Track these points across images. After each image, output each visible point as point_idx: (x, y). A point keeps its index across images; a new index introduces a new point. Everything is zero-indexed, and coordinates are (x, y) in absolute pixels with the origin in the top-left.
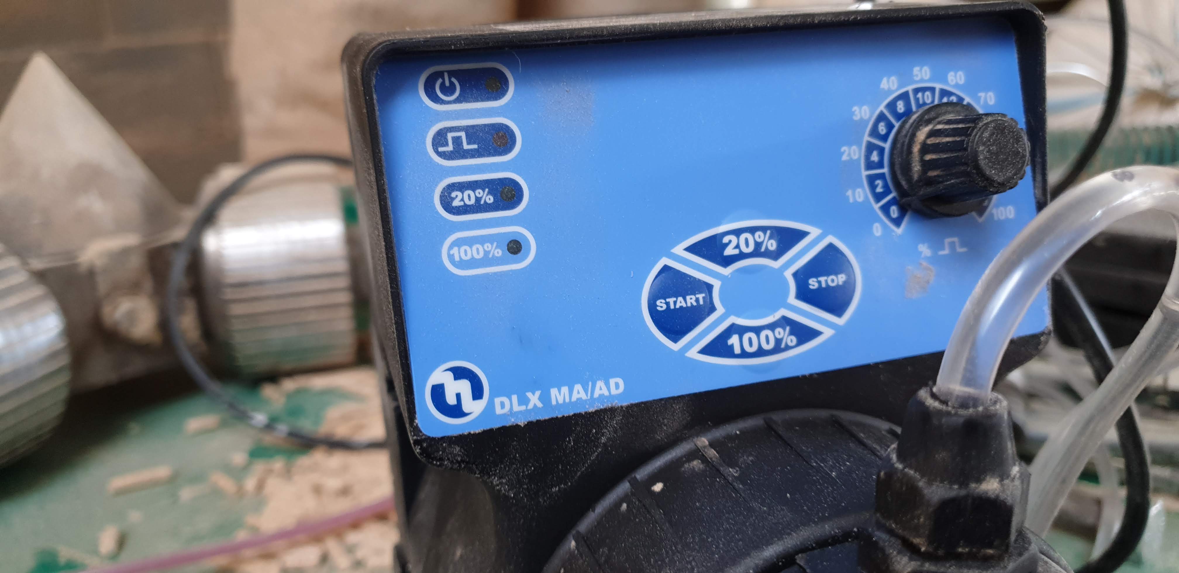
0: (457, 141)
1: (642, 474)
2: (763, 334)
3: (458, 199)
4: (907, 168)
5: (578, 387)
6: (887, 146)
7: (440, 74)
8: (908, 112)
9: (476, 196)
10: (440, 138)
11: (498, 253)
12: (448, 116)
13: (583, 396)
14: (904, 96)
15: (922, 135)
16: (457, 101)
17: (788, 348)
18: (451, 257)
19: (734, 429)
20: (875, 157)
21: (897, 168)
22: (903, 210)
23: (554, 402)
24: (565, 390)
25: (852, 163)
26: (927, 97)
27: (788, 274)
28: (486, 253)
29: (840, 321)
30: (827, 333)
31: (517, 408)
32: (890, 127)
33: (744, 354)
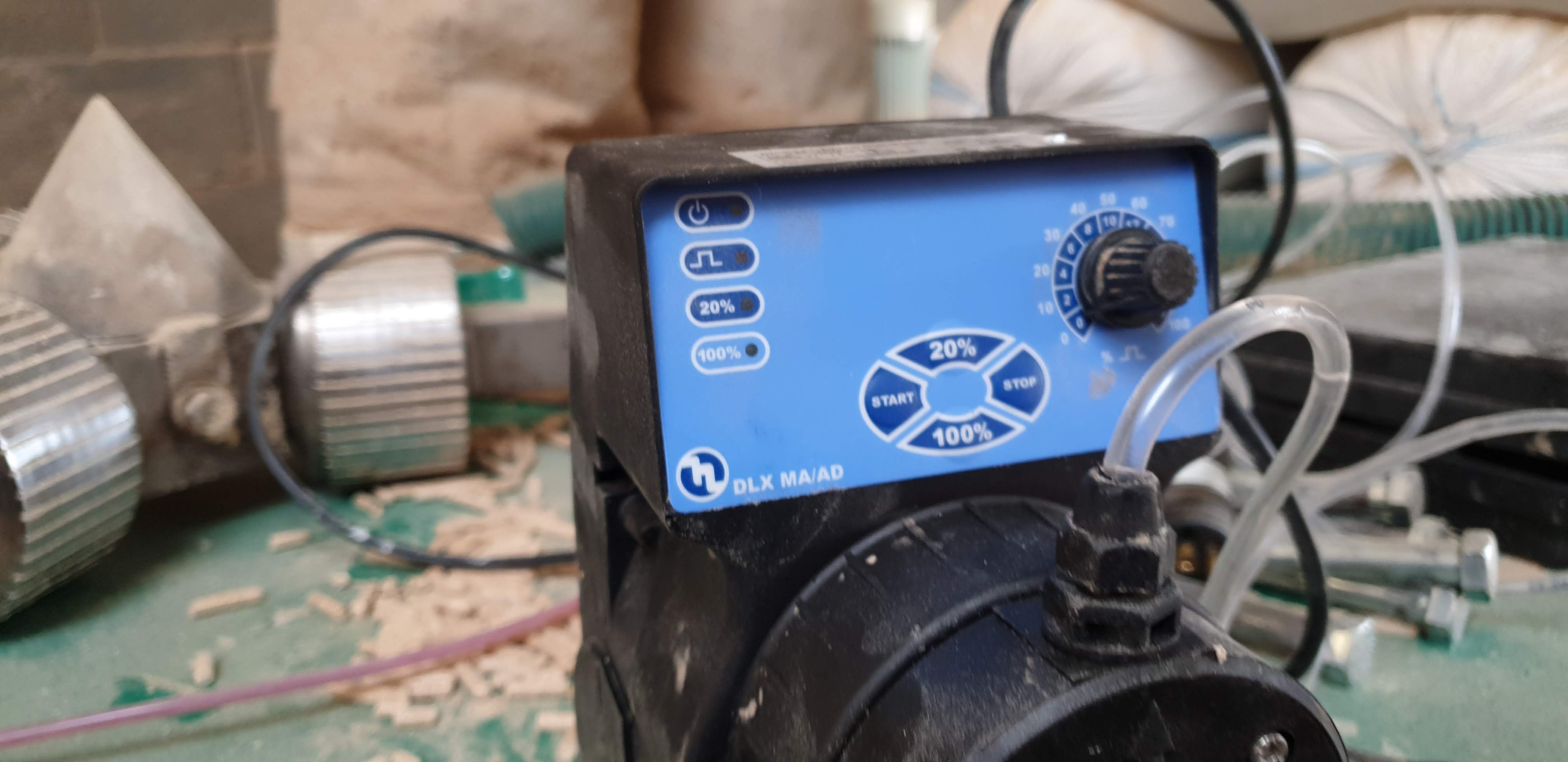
0: (705, 259)
1: (856, 550)
2: (964, 429)
3: (706, 308)
4: (1091, 285)
5: (804, 473)
6: (1075, 264)
7: (691, 202)
8: (1095, 234)
9: (720, 307)
10: (691, 257)
11: (738, 355)
12: (699, 237)
13: (808, 480)
14: (1092, 221)
15: (1106, 256)
16: (708, 224)
17: (984, 441)
18: (699, 359)
19: (937, 511)
20: (1064, 274)
21: (1083, 284)
22: (1088, 321)
23: (783, 485)
24: (793, 474)
25: (1043, 281)
26: (1113, 221)
27: (986, 377)
28: (728, 355)
29: (1031, 418)
30: (1019, 428)
31: (752, 489)
32: (1078, 247)
33: (947, 446)
